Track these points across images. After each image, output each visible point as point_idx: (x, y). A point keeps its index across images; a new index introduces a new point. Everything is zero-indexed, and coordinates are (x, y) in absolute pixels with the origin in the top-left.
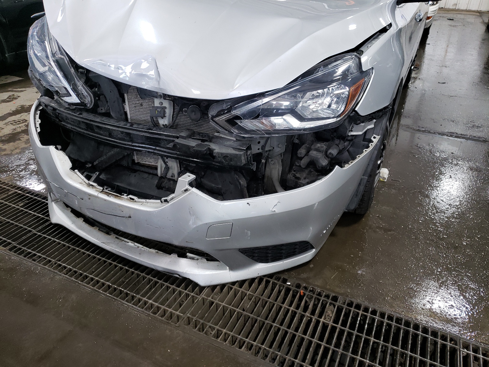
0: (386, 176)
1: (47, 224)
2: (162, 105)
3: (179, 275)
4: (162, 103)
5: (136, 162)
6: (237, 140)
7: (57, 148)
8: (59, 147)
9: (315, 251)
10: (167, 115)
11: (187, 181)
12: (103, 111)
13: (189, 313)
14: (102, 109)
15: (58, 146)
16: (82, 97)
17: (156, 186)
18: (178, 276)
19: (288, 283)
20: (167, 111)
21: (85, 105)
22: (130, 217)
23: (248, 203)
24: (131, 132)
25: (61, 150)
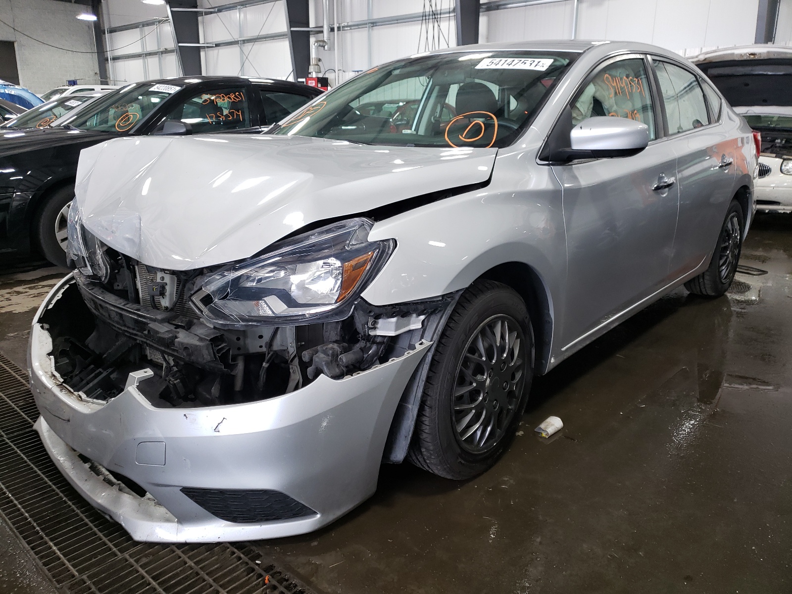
0: (551, 430)
1: (30, 429)
2: (163, 280)
3: (111, 517)
4: (163, 278)
5: (149, 359)
6: (215, 328)
7: (42, 327)
8: (46, 326)
9: (320, 518)
10: (167, 293)
11: (137, 377)
12: (120, 288)
13: (86, 575)
14: (118, 286)
15: (44, 325)
16: (97, 268)
17: (160, 394)
18: (108, 517)
19: (257, 562)
20: (168, 288)
21: (100, 278)
22: (69, 421)
23: (185, 415)
24: (123, 313)
25: (47, 330)
